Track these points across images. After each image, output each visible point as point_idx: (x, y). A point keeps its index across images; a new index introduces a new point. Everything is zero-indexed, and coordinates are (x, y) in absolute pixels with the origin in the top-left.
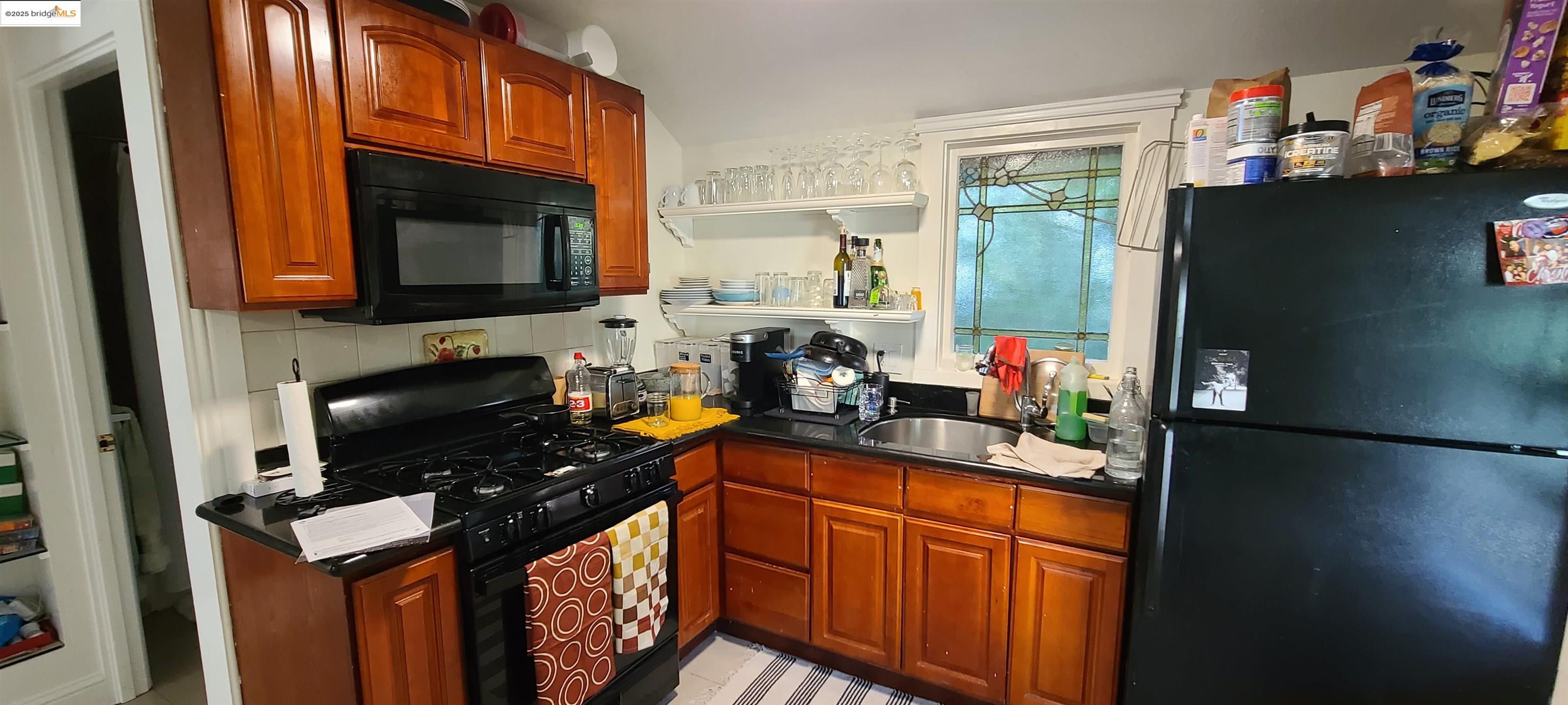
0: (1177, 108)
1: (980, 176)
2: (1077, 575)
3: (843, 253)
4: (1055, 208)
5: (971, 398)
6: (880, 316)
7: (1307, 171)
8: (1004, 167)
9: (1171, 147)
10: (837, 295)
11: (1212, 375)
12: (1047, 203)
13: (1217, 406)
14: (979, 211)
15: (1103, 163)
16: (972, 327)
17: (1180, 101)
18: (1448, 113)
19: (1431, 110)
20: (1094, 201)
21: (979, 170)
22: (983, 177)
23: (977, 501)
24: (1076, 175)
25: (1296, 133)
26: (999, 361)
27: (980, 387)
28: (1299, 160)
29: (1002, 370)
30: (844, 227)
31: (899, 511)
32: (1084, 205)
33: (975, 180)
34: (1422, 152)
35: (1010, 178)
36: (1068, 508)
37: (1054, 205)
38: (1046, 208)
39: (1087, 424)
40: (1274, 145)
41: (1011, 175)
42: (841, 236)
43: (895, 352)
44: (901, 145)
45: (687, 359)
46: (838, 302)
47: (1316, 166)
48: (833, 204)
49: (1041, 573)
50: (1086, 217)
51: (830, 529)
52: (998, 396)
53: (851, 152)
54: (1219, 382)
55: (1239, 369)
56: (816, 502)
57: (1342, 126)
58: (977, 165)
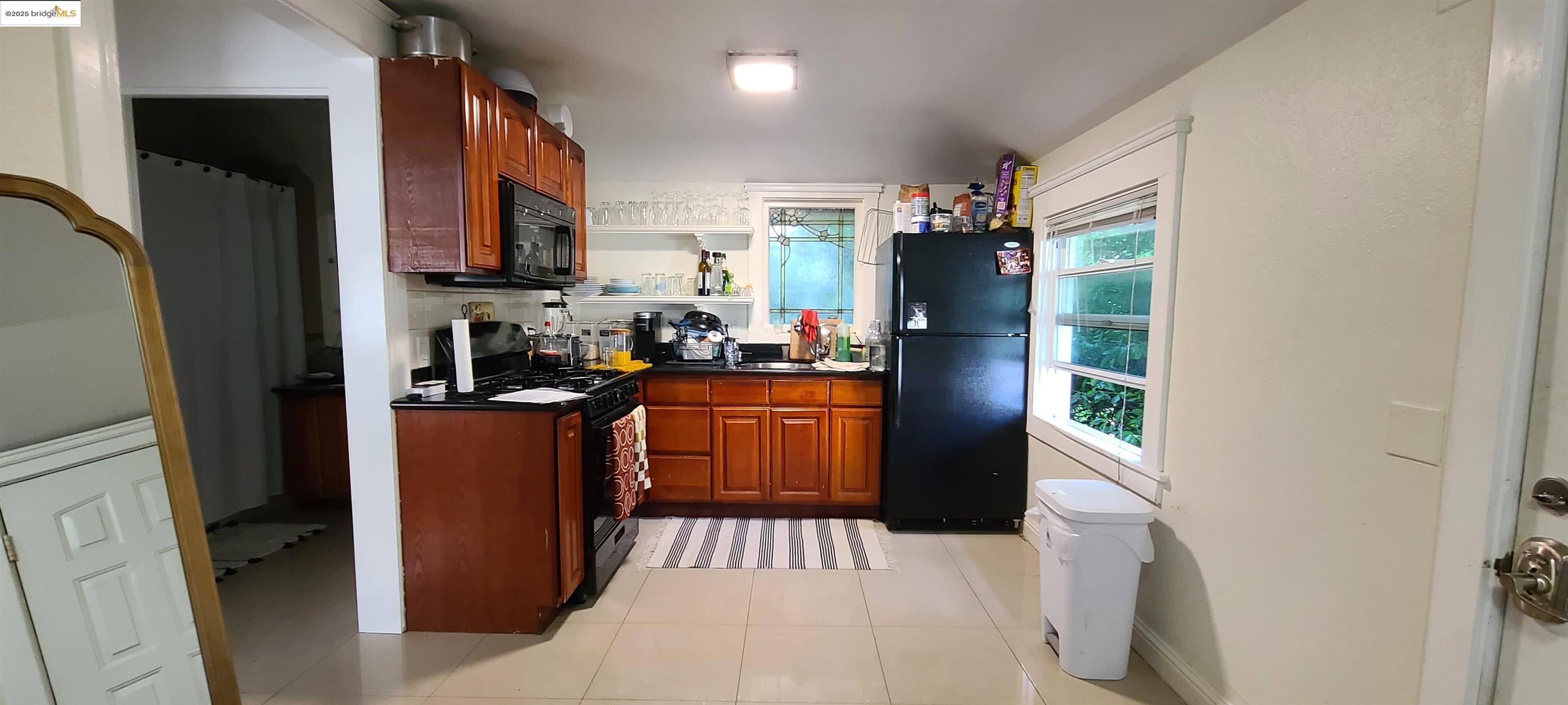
0: (880, 193)
1: (781, 219)
2: (861, 422)
3: (704, 262)
4: (823, 240)
5: (785, 349)
6: (733, 300)
7: (941, 229)
8: (794, 215)
9: (879, 213)
10: (702, 287)
11: (914, 314)
12: (819, 237)
13: (917, 328)
14: (782, 239)
15: (847, 217)
16: (780, 308)
17: (881, 190)
18: (981, 210)
19: (977, 209)
20: (843, 237)
21: (780, 215)
22: (783, 220)
23: (810, 392)
24: (833, 222)
25: (935, 213)
26: (806, 323)
27: (789, 343)
28: (938, 225)
29: (807, 329)
30: (704, 245)
31: (767, 405)
32: (838, 239)
33: (778, 221)
34: (975, 224)
35: (798, 222)
36: (855, 389)
37: (823, 238)
38: (819, 240)
39: (851, 355)
40: (928, 217)
41: (798, 220)
42: (703, 251)
43: (736, 325)
44: (735, 197)
45: (589, 334)
46: (701, 292)
47: (944, 227)
48: (699, 230)
49: (844, 425)
50: (839, 246)
51: (725, 424)
52: (800, 346)
53: (702, 198)
54: (917, 317)
55: (923, 310)
56: (715, 409)
57: (951, 212)
58: (780, 213)
